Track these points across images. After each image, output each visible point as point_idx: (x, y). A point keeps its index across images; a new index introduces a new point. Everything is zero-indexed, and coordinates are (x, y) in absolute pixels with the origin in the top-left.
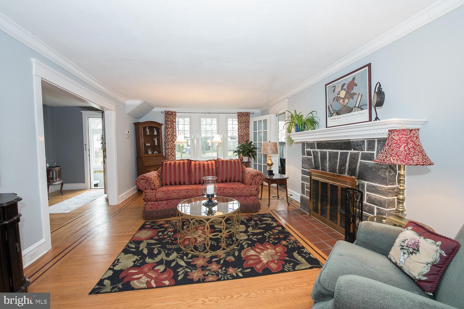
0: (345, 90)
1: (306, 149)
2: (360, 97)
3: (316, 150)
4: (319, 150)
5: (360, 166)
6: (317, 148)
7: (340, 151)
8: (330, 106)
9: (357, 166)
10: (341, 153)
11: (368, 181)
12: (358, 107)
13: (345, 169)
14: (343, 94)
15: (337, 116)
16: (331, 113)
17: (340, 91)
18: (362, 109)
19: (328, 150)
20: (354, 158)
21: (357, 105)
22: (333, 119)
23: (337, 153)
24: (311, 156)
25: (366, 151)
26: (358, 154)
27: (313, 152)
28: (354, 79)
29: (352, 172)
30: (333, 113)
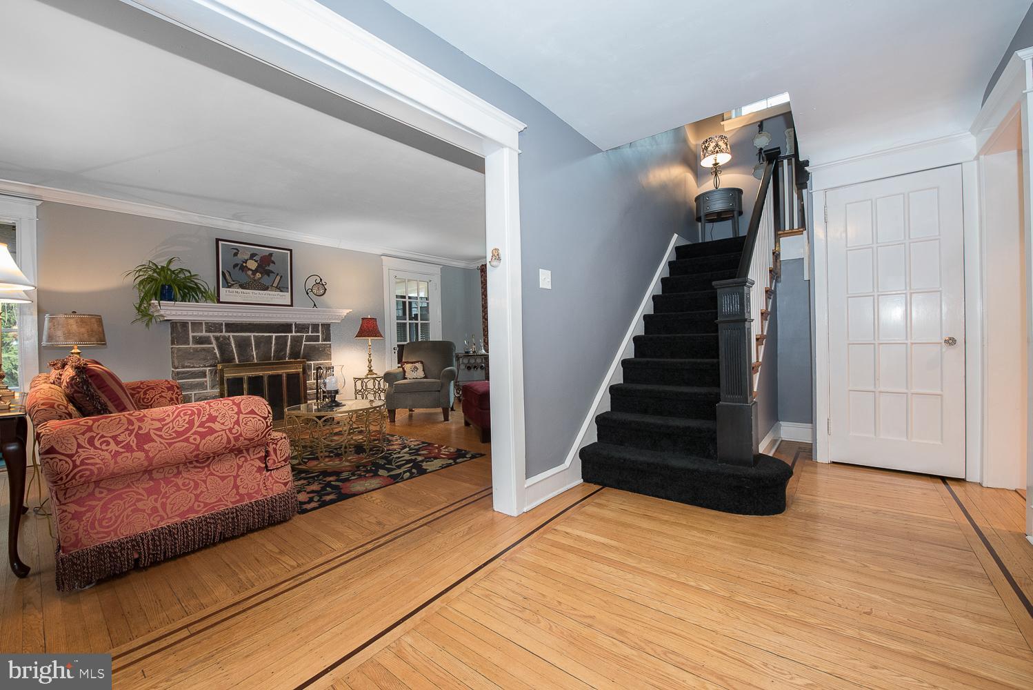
0: (256, 261)
1: (193, 332)
2: (278, 278)
3: (224, 334)
4: (231, 334)
5: (304, 347)
6: (226, 331)
7: (274, 335)
8: (225, 272)
9: (301, 349)
10: (276, 337)
11: (314, 360)
12: (276, 287)
13: (285, 354)
14: (252, 265)
15: (240, 290)
16: (227, 283)
17: (248, 260)
18: (281, 291)
19: (252, 334)
20: (296, 341)
21: (275, 285)
22: (232, 292)
23: (271, 337)
24: (212, 344)
25: (310, 334)
26: (302, 337)
27: (217, 339)
28: (271, 255)
29: (295, 354)
30: (233, 285)
